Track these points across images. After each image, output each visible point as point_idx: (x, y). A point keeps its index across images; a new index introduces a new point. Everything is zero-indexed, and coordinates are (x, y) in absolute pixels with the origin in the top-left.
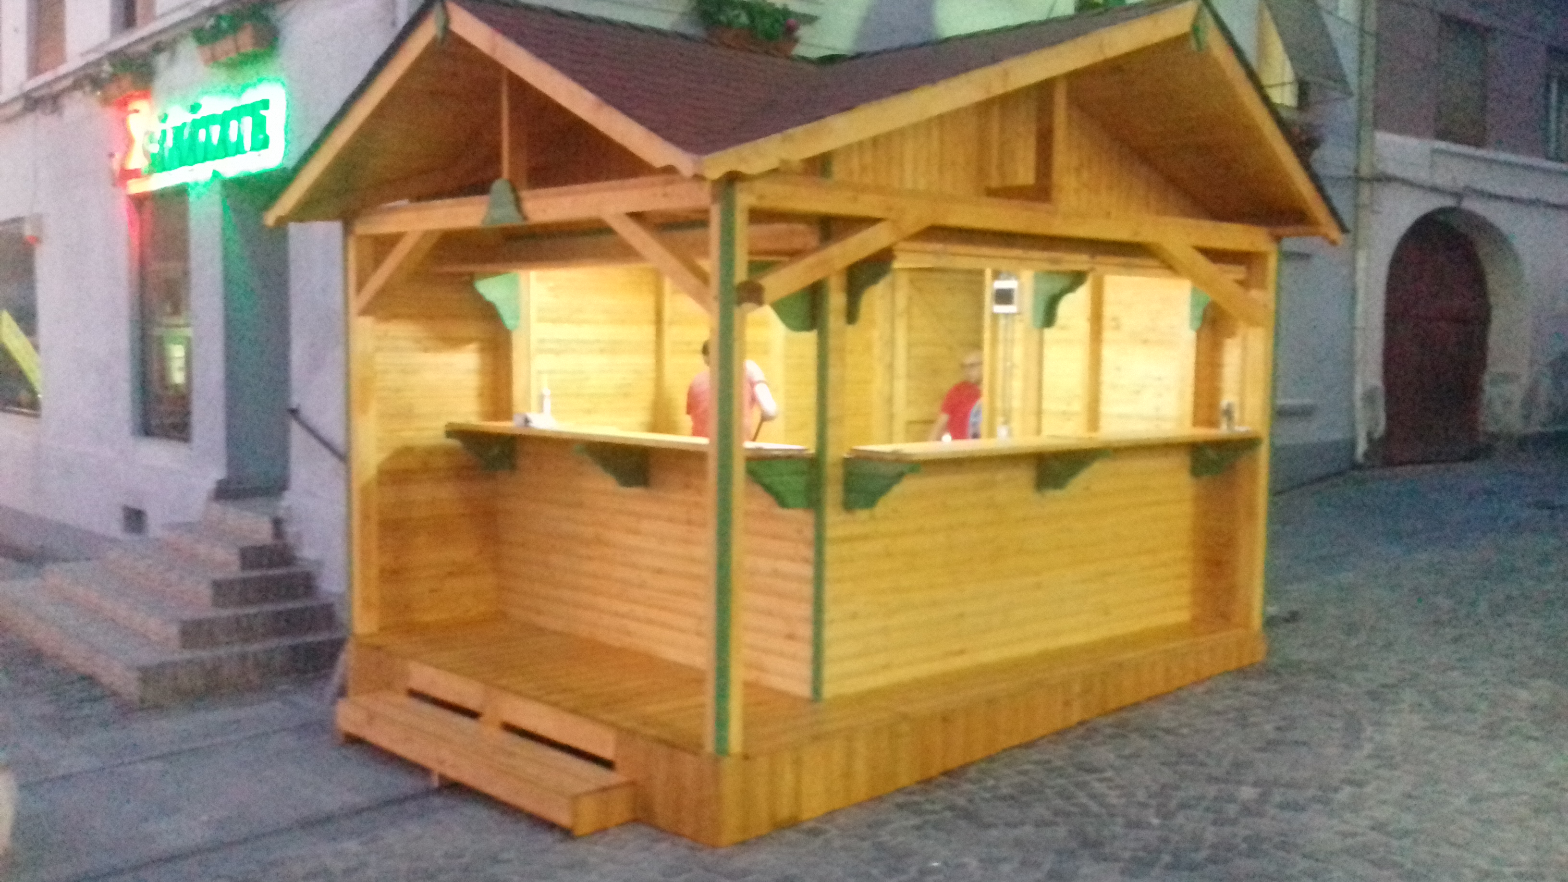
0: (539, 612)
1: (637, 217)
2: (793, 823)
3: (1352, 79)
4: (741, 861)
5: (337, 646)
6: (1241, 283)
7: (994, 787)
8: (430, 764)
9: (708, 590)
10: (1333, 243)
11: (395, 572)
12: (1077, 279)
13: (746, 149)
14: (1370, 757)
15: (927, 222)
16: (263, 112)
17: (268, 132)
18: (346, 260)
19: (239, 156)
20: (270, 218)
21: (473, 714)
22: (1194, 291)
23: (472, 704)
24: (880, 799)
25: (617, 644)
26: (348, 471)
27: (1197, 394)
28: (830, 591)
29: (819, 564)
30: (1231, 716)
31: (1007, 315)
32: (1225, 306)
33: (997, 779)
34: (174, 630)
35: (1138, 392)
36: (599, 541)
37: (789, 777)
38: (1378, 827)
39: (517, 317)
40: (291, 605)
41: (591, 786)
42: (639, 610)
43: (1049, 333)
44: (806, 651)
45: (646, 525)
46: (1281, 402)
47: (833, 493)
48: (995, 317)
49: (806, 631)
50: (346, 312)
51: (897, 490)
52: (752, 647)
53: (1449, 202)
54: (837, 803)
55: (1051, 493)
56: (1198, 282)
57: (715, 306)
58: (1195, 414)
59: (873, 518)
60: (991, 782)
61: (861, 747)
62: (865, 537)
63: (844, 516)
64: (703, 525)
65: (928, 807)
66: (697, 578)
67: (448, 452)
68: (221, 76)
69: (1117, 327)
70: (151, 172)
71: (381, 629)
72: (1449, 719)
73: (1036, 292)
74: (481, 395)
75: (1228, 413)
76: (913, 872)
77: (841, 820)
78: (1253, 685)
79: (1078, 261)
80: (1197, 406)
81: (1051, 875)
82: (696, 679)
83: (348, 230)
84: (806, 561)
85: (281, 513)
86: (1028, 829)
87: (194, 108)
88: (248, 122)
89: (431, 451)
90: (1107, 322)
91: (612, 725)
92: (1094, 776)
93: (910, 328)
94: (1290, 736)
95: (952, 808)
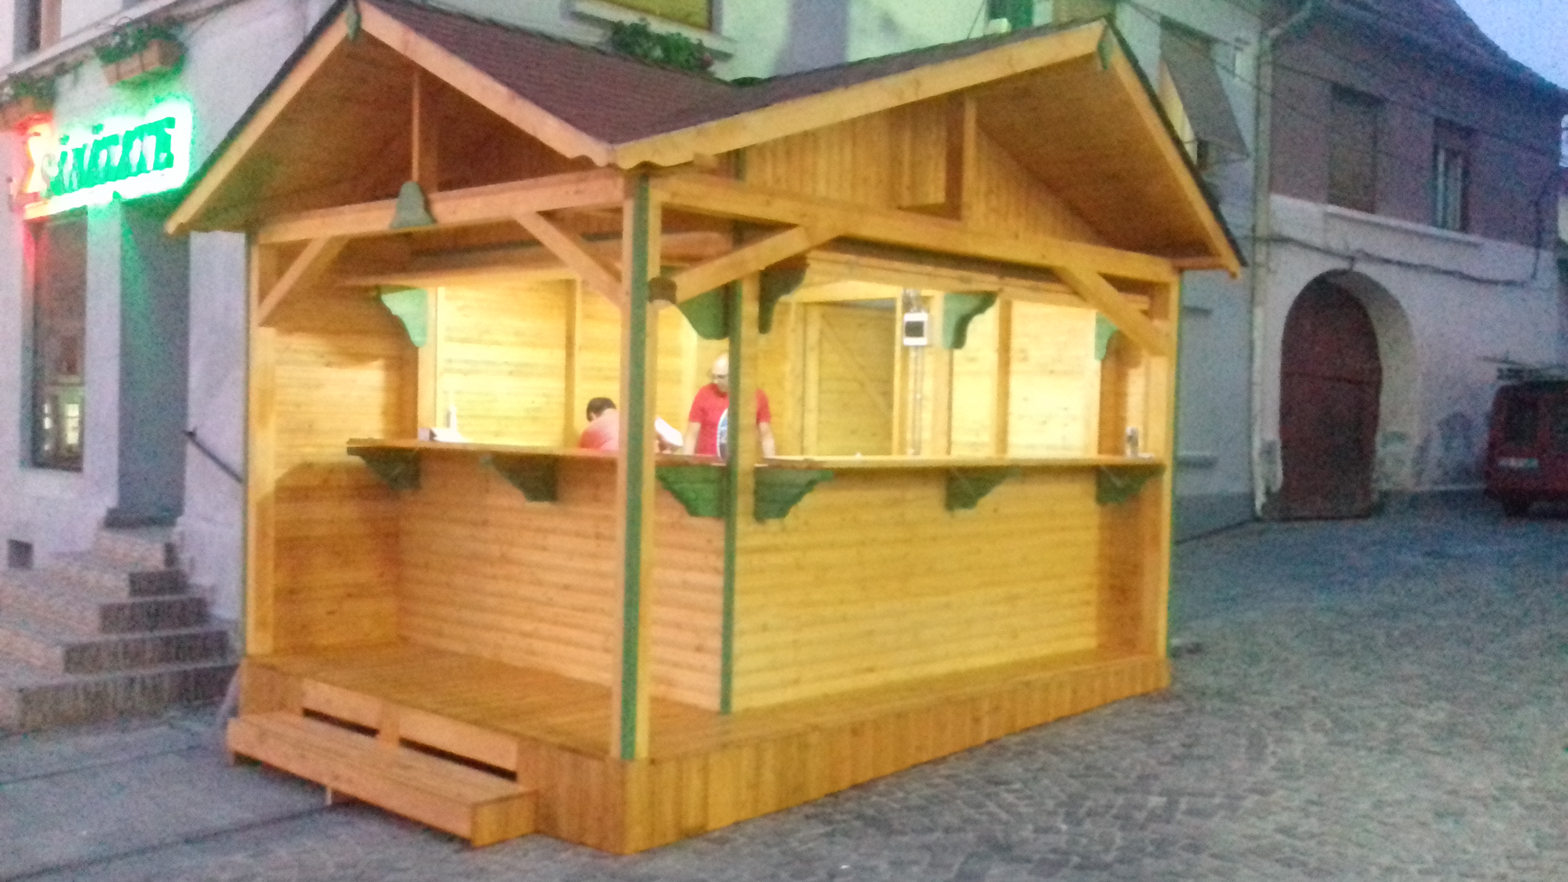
0: (440, 634)
1: (549, 215)
2: (700, 833)
3: (1248, 138)
4: (644, 869)
5: (231, 670)
6: (1145, 313)
7: (905, 799)
8: (325, 780)
9: (616, 606)
10: (1233, 275)
11: (292, 592)
12: (986, 300)
13: (659, 140)
14: (1274, 769)
15: (840, 231)
16: (168, 131)
17: (173, 150)
18: (248, 270)
19: (142, 176)
20: (171, 227)
21: (371, 732)
22: (1099, 321)
23: (369, 721)
24: (788, 810)
25: (520, 664)
26: (246, 492)
27: (1102, 423)
28: (740, 603)
29: (729, 573)
30: (1139, 734)
31: (917, 347)
32: (1131, 336)
33: (908, 793)
34: (58, 653)
35: (1045, 423)
36: (505, 559)
37: (696, 782)
38: (1283, 830)
39: (424, 331)
40: (184, 631)
41: (490, 796)
42: (545, 629)
43: (957, 353)
44: (715, 663)
45: (552, 540)
46: (1183, 453)
47: (744, 502)
48: (906, 349)
49: (716, 643)
50: (248, 321)
51: (808, 500)
52: (661, 661)
53: (1342, 265)
54: (743, 815)
55: (962, 513)
56: (1104, 308)
57: (626, 299)
58: (1100, 444)
59: (784, 529)
60: (900, 795)
61: (769, 756)
62: (776, 549)
63: (754, 526)
64: (612, 539)
65: (838, 817)
66: (604, 593)
67: (349, 470)
68: (123, 95)
69: (1025, 359)
70: (49, 197)
71: (276, 651)
72: (1348, 737)
73: (947, 313)
74: (385, 413)
75: (1133, 440)
76: (822, 874)
77: (750, 829)
78: (1159, 708)
79: (987, 282)
80: (1102, 437)
81: (961, 874)
82: (603, 694)
83: (251, 239)
84: (716, 570)
85: (175, 538)
86: (938, 835)
87: (96, 129)
88: (151, 142)
89: (332, 470)
90: (1015, 354)
91: (515, 734)
92: (1002, 787)
93: (821, 363)
94: (1196, 751)
95: (860, 816)
